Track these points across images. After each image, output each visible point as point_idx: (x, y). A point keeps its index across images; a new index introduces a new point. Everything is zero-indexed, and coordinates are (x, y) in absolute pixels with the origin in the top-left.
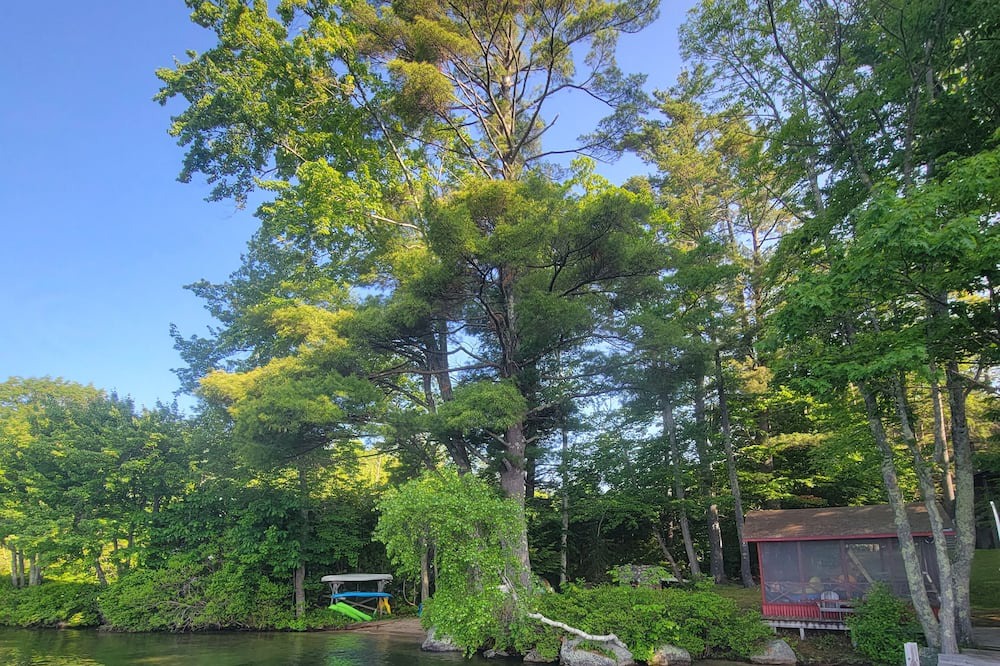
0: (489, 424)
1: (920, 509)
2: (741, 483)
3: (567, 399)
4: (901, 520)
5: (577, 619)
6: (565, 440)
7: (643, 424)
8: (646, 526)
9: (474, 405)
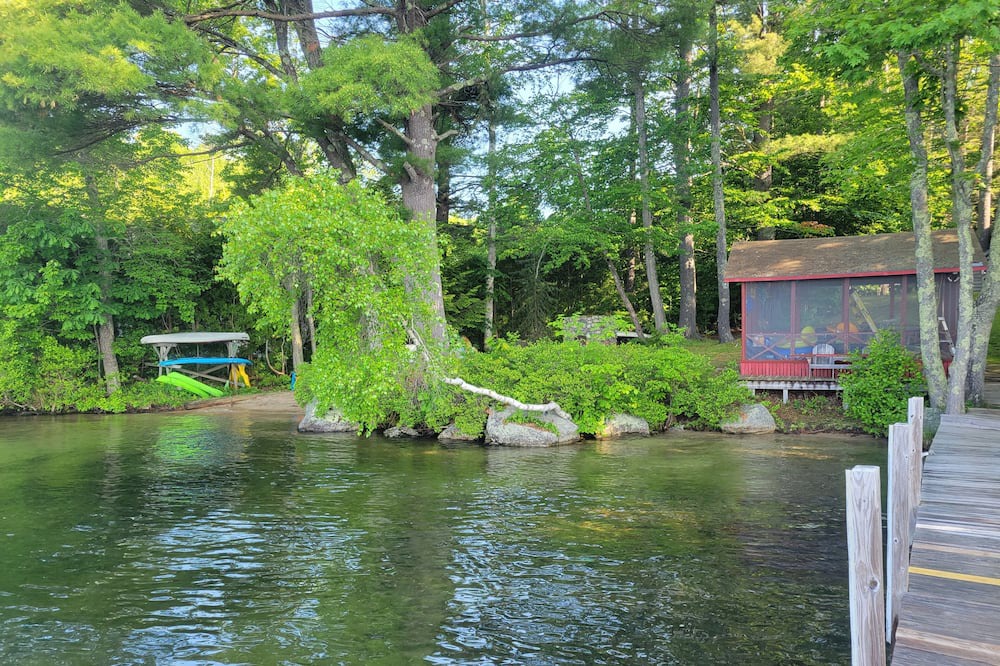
0: (384, 109)
1: (948, 238)
2: (728, 205)
3: (497, 75)
4: (924, 252)
5: (509, 385)
6: (492, 139)
7: (603, 117)
8: (600, 265)
9: (359, 75)
